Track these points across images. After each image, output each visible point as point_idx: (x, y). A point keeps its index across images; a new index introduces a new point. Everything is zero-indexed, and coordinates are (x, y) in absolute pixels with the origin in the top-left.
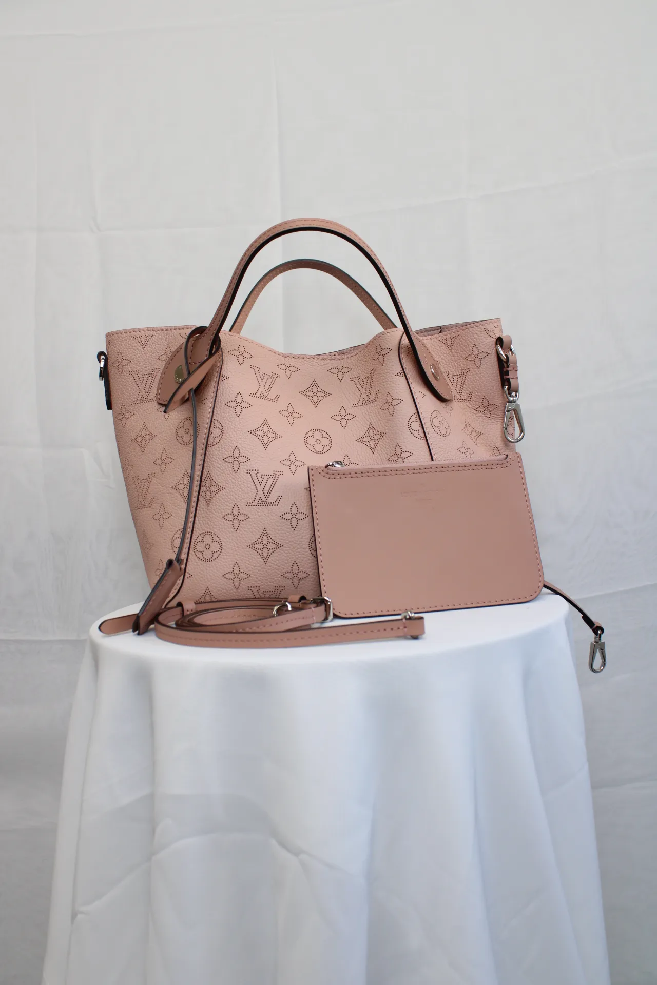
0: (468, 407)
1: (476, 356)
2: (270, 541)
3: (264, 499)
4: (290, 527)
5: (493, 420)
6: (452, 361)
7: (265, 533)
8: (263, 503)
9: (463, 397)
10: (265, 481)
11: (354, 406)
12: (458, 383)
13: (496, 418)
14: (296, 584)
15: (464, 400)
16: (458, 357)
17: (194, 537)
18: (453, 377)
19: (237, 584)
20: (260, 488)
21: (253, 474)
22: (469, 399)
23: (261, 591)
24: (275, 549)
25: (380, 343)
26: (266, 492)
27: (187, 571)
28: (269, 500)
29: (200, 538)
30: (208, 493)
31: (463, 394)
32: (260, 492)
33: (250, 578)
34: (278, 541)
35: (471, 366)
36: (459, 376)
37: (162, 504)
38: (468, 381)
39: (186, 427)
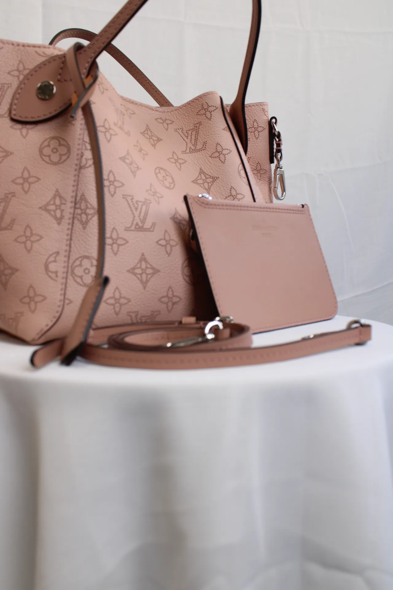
1: (256, 129)
2: (148, 266)
3: (140, 225)
4: (165, 253)
5: (262, 182)
7: (143, 258)
8: (140, 228)
10: (140, 207)
11: (184, 152)
13: (264, 180)
14: (170, 309)
17: (71, 262)
19: (117, 309)
20: (137, 214)
21: (129, 199)
23: (139, 316)
24: (153, 274)
25: (207, 101)
26: (142, 217)
27: (66, 297)
28: (145, 226)
29: (78, 263)
30: (84, 216)
32: (137, 218)
33: (130, 303)
34: (155, 266)
35: (251, 137)
37: (28, 226)
39: (52, 146)
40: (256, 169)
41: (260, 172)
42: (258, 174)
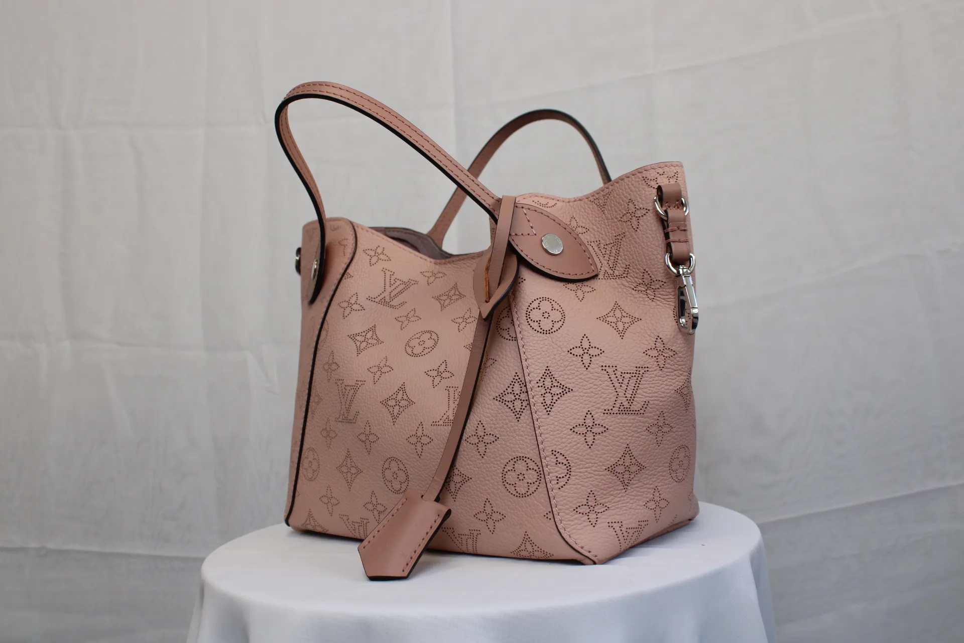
0: (624, 285)
1: (633, 215)
5: (658, 303)
6: (605, 226)
9: (617, 273)
12: (612, 254)
15: (620, 277)
16: (612, 219)
18: (606, 247)
22: (625, 275)
31: (617, 268)
35: (626, 230)
38: (623, 250)
40: (642, 282)
41: (652, 287)
42: (648, 291)
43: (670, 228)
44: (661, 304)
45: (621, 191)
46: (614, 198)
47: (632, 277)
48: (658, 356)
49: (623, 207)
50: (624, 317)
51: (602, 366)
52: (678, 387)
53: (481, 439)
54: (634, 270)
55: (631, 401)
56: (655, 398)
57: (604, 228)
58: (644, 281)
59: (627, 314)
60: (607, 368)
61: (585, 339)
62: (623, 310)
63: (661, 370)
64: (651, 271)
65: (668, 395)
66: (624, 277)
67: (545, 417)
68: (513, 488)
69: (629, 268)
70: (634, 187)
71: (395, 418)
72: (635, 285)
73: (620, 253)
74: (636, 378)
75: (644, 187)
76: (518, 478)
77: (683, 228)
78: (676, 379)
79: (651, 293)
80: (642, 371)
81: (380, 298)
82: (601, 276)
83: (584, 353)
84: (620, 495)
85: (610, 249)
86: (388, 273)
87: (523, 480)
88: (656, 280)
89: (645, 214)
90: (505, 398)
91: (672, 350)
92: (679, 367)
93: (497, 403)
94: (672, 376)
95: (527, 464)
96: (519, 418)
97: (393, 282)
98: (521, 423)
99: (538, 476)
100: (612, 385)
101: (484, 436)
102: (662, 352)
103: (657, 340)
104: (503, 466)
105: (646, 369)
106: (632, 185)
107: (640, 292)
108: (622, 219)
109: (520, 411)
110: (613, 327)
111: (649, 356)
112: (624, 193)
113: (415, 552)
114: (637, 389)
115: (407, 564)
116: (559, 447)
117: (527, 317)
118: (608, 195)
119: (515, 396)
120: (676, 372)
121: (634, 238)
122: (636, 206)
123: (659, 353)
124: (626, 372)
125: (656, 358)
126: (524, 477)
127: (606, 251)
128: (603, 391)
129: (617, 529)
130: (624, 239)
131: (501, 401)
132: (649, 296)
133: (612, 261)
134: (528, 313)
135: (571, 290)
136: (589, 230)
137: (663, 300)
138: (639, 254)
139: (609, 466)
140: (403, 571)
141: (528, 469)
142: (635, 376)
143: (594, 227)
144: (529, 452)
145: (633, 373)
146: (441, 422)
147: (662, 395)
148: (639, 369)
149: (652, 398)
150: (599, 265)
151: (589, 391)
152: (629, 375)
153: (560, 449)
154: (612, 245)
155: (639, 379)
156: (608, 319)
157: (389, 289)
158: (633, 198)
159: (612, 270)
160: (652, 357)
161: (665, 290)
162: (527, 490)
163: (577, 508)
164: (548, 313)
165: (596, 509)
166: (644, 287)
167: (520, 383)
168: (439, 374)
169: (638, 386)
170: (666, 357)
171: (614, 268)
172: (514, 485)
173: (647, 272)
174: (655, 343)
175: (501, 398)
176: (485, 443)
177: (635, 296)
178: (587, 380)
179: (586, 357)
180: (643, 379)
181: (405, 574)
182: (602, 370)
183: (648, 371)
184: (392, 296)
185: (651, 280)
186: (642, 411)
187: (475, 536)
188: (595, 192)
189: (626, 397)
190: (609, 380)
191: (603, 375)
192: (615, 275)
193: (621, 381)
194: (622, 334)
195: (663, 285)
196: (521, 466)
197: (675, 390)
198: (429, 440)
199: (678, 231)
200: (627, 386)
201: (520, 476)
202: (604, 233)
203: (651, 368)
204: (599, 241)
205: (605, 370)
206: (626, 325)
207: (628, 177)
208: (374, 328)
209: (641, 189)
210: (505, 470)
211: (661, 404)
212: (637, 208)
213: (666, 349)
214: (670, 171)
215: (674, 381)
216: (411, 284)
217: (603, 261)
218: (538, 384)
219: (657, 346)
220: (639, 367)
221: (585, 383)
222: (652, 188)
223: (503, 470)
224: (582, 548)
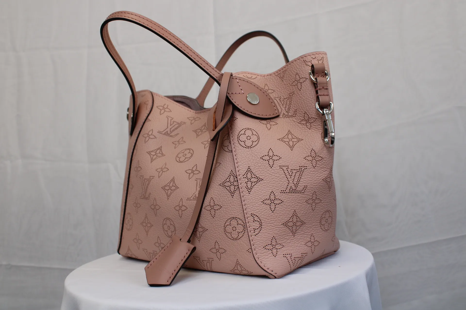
0: (294, 121)
1: (298, 81)
5: (313, 130)
6: (284, 89)
9: (290, 114)
12: (287, 104)
15: (291, 116)
16: (287, 84)
18: (284, 100)
21: (141, 178)
22: (294, 115)
28: (146, 196)
31: (290, 112)
32: (143, 190)
35: (295, 90)
36: (288, 98)
38: (293, 101)
41: (309, 121)
42: (307, 124)
43: (318, 88)
44: (314, 131)
45: (292, 69)
46: (288, 73)
47: (298, 116)
48: (312, 160)
49: (293, 77)
50: (293, 138)
51: (280, 166)
52: (324, 178)
53: (212, 207)
54: (299, 112)
55: (296, 185)
56: (311, 184)
57: (283, 90)
58: (305, 119)
59: (295, 137)
60: (283, 167)
61: (271, 151)
62: (293, 135)
63: (314, 168)
64: (309, 113)
65: (319, 182)
66: (294, 116)
67: (247, 195)
68: (230, 235)
69: (296, 111)
70: (299, 66)
71: (168, 196)
72: (300, 121)
73: (292, 103)
74: (299, 173)
75: (305, 66)
76: (233, 229)
77: (326, 88)
78: (323, 173)
79: (309, 125)
80: (303, 169)
81: (164, 132)
82: (281, 116)
83: (270, 159)
84: (291, 239)
85: (286, 101)
86: (170, 119)
87: (235, 230)
88: (312, 118)
89: (305, 81)
90: (225, 184)
91: (320, 157)
92: (325, 166)
93: (221, 187)
94: (321, 171)
95: (238, 221)
96: (233, 195)
97: (172, 123)
98: (234, 199)
99: (244, 228)
100: (286, 177)
101: (214, 205)
102: (315, 158)
103: (312, 151)
104: (224, 223)
105: (305, 168)
106: (298, 65)
107: (303, 124)
108: (292, 84)
109: (233, 192)
110: (287, 144)
111: (307, 160)
112: (294, 69)
113: (175, 271)
114: (300, 179)
115: (170, 278)
116: (255, 212)
117: (238, 139)
118: (285, 72)
119: (231, 183)
120: (322, 169)
121: (299, 95)
122: (300, 77)
123: (313, 158)
124: (294, 169)
125: (311, 161)
126: (236, 229)
127: (284, 103)
128: (280, 180)
129: (289, 258)
130: (293, 95)
131: (223, 186)
132: (308, 126)
133: (288, 108)
134: (238, 137)
135: (264, 124)
136: (275, 91)
137: (316, 129)
138: (301, 103)
139: (284, 222)
140: (168, 281)
141: (238, 224)
142: (299, 171)
143: (278, 89)
144: (238, 215)
145: (298, 170)
146: (192, 198)
147: (315, 182)
148: (301, 168)
149: (309, 184)
150: (280, 110)
151: (272, 180)
152: (295, 171)
153: (255, 213)
154: (287, 99)
155: (301, 173)
156: (284, 140)
157: (170, 127)
158: (298, 72)
159: (287, 113)
160: (309, 160)
161: (316, 123)
162: (237, 236)
163: (265, 246)
164: (250, 137)
165: (277, 247)
166: (305, 122)
167: (234, 176)
168: (193, 172)
169: (301, 177)
170: (317, 161)
171: (288, 112)
172: (231, 233)
173: (306, 113)
174: (311, 152)
175: (223, 184)
176: (214, 209)
177: (300, 127)
178: (271, 174)
179: (271, 161)
180: (303, 173)
181: (169, 283)
182: (280, 168)
183: (306, 168)
184: (171, 130)
185: (309, 117)
186: (303, 191)
187: (211, 261)
188: (278, 70)
189: (294, 183)
190: (284, 174)
191: (281, 171)
192: (289, 115)
193: (291, 174)
194: (292, 148)
195: (315, 120)
196: (234, 223)
197: (322, 179)
198: (185, 208)
199: (323, 89)
200: (294, 177)
201: (234, 228)
202: (283, 93)
203: (308, 167)
204: (281, 97)
205: (282, 168)
206: (295, 143)
207: (296, 61)
208: (160, 148)
209: (302, 67)
210: (226, 225)
211: (314, 187)
212: (301, 77)
213: (317, 156)
214: (319, 57)
215: (322, 174)
216: (182, 124)
217: (282, 108)
218: (243, 177)
219: (311, 154)
220: (301, 166)
221: (270, 176)
222: (309, 66)
223: (225, 225)
224: (268, 269)
